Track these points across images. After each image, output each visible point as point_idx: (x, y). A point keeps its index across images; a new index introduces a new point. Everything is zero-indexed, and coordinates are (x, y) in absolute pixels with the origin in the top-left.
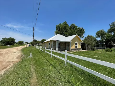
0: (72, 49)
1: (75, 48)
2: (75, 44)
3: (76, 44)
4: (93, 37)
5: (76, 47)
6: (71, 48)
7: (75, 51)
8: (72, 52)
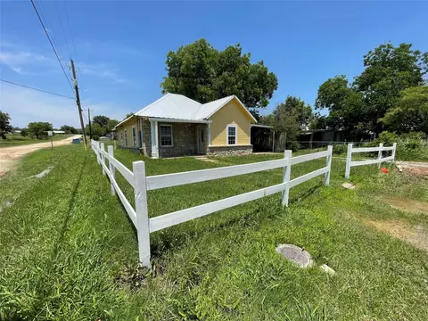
0: (213, 149)
1: (228, 145)
2: (227, 130)
3: (232, 131)
4: (303, 104)
5: (232, 140)
6: (210, 146)
7: (227, 154)
8: (213, 158)
